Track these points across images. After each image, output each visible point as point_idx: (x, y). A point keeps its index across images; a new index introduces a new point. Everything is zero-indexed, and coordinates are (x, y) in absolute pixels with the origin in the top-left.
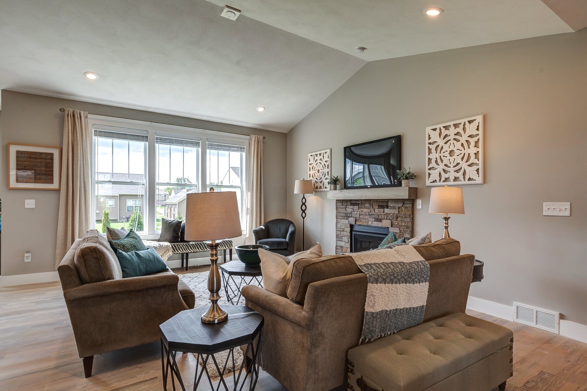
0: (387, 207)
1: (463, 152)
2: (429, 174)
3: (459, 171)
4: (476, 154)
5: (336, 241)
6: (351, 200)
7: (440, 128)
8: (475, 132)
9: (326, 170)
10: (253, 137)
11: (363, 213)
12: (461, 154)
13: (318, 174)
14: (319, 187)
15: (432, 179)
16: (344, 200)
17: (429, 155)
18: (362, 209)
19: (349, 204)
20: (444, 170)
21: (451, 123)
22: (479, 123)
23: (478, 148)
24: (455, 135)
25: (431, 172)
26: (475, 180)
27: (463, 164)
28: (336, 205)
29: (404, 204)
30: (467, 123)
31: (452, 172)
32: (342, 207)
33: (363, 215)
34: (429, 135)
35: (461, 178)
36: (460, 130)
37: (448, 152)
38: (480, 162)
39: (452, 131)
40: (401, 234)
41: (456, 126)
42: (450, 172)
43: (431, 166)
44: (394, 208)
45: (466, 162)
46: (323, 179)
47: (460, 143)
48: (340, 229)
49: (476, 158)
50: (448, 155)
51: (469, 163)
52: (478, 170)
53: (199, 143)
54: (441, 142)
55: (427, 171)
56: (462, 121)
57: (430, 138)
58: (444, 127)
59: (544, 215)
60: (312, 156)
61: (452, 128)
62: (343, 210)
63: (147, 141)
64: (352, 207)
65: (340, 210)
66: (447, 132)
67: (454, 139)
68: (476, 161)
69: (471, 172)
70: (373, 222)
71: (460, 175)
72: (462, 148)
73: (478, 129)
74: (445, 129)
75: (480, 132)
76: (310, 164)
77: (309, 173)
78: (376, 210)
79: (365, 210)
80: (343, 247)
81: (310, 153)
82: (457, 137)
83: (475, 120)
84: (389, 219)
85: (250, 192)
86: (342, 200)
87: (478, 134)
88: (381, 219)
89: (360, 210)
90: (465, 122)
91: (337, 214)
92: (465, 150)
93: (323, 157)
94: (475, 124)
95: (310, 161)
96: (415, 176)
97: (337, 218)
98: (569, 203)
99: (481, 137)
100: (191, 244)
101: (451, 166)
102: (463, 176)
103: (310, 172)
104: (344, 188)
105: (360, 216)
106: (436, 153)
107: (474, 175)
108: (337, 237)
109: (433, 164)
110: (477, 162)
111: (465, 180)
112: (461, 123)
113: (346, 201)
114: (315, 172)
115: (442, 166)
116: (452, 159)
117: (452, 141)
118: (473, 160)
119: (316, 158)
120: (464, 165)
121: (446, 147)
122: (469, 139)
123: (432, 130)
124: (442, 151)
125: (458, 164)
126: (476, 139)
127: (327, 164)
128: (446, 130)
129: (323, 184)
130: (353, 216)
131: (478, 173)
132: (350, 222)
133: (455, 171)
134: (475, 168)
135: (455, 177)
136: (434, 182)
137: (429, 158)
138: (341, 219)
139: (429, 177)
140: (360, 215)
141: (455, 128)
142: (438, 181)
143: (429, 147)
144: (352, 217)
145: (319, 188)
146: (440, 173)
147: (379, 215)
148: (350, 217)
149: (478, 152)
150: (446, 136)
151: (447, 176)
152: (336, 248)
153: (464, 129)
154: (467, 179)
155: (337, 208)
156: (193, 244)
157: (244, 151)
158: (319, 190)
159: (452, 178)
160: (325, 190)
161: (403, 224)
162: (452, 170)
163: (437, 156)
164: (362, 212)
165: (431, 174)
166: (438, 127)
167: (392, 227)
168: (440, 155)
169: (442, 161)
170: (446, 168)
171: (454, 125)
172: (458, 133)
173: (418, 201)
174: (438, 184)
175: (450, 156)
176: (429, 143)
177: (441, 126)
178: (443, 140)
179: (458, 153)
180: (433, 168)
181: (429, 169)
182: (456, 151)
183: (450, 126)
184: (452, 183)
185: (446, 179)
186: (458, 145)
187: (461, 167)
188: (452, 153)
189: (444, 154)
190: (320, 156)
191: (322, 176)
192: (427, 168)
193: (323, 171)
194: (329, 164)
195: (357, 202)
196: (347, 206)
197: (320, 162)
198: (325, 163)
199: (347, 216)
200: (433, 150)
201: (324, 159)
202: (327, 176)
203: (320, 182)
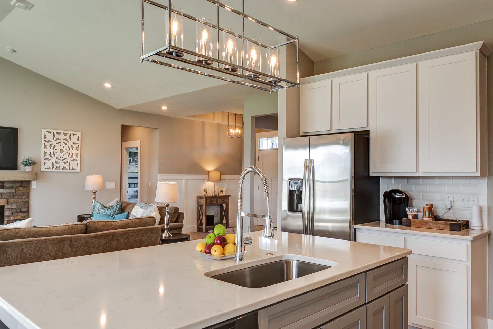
0: (2, 187)
1: (69, 151)
2: (45, 163)
3: (65, 163)
4: (77, 154)
7: (54, 133)
8: (77, 142)
12: (67, 153)
15: (46, 166)
17: (45, 149)
20: (55, 161)
21: (62, 132)
22: (79, 137)
23: (78, 151)
25: (46, 161)
26: (76, 170)
27: (68, 159)
29: (21, 184)
30: (72, 135)
31: (61, 163)
34: (45, 136)
35: (67, 167)
36: (67, 137)
37: (59, 150)
38: (79, 159)
39: (62, 137)
40: (18, 209)
41: (65, 134)
43: (46, 157)
44: (11, 188)
45: (71, 158)
47: (67, 146)
49: (76, 157)
50: (59, 152)
51: (72, 159)
54: (54, 142)
55: (43, 161)
56: (69, 133)
57: (45, 138)
58: (57, 133)
59: (106, 189)
61: (62, 135)
67: (63, 142)
69: (73, 165)
71: (67, 166)
72: (68, 149)
73: (78, 140)
82: (65, 141)
83: (77, 134)
84: (5, 198)
87: (78, 143)
90: (70, 134)
94: (76, 137)
96: (36, 163)
98: (115, 183)
99: (79, 144)
101: (61, 159)
106: (50, 149)
107: (75, 167)
109: (48, 156)
110: (77, 159)
115: (53, 159)
116: (61, 155)
117: (62, 143)
118: (74, 157)
121: (57, 146)
122: (73, 145)
123: (47, 132)
124: (55, 149)
125: (66, 159)
128: (58, 135)
131: (78, 166)
133: (63, 163)
134: (76, 162)
135: (63, 167)
136: (48, 168)
137: (44, 152)
139: (44, 165)
141: (64, 136)
142: (51, 168)
143: (45, 144)
146: (53, 163)
149: (78, 153)
150: (58, 139)
151: (58, 165)
153: (70, 138)
154: (71, 169)
159: (61, 168)
161: (21, 201)
162: (61, 161)
163: (51, 151)
165: (46, 163)
167: (8, 204)
168: (53, 150)
169: (55, 155)
170: (57, 160)
171: (64, 133)
172: (66, 139)
173: (33, 182)
174: (51, 170)
175: (60, 153)
176: (45, 141)
177: (55, 131)
178: (56, 141)
179: (65, 151)
180: (48, 159)
181: (44, 159)
182: (64, 150)
183: (61, 133)
184: (61, 170)
185: (57, 167)
186: (66, 147)
187: (68, 161)
188: (61, 151)
189: (56, 151)
192: (42, 158)
200: (48, 147)
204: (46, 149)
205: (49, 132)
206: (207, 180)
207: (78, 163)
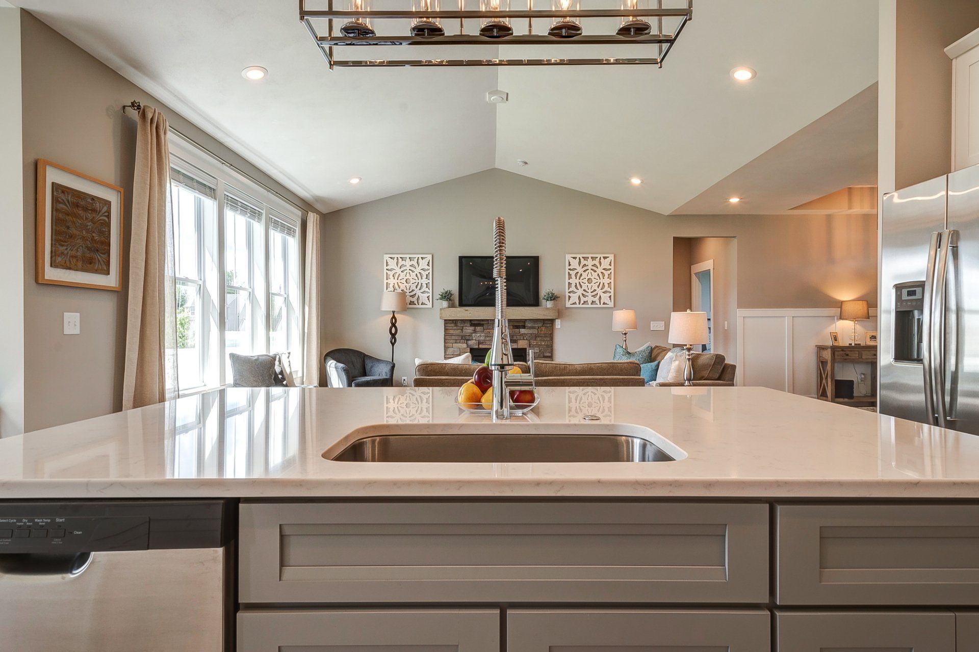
0: (524, 327)
1: (599, 281)
2: (569, 297)
3: (595, 296)
4: (609, 284)
6: (471, 320)
7: (579, 258)
8: (608, 267)
9: (424, 281)
10: (312, 217)
12: (597, 282)
13: (405, 284)
14: (408, 302)
15: (572, 301)
16: (459, 320)
17: (569, 279)
19: (467, 324)
20: (582, 294)
21: (590, 256)
22: (611, 260)
23: (611, 279)
24: (592, 265)
25: (571, 295)
26: (608, 304)
28: (445, 326)
29: (544, 323)
30: (602, 258)
31: (590, 296)
32: (455, 328)
34: (569, 262)
35: (598, 302)
36: (596, 262)
37: (587, 279)
38: (612, 291)
39: (590, 262)
42: (588, 296)
43: (571, 290)
44: (533, 328)
45: (601, 289)
46: (418, 292)
47: (596, 274)
49: (609, 287)
50: (587, 282)
51: (603, 290)
52: (610, 297)
54: (580, 270)
55: (567, 294)
57: (570, 265)
58: (583, 257)
59: (651, 330)
60: (391, 258)
61: (590, 260)
62: (458, 332)
64: (472, 328)
65: (452, 332)
66: (586, 262)
67: (592, 269)
68: (609, 289)
69: (605, 298)
71: (597, 299)
72: (598, 278)
73: (610, 265)
75: (612, 267)
76: (387, 269)
77: (385, 281)
81: (386, 254)
82: (594, 268)
83: (609, 257)
84: (527, 339)
86: (456, 320)
87: (611, 269)
89: (486, 331)
90: (600, 258)
91: (447, 337)
92: (600, 279)
93: (418, 263)
94: (608, 260)
95: (387, 265)
96: (559, 297)
97: (445, 343)
98: (664, 322)
99: (612, 271)
101: (590, 291)
103: (387, 281)
104: (459, 305)
106: (576, 279)
107: (608, 301)
109: (573, 288)
110: (610, 291)
111: (600, 304)
112: (598, 257)
113: (464, 321)
114: (398, 281)
115: (580, 291)
116: (590, 285)
117: (590, 271)
118: (606, 288)
119: (401, 262)
120: (599, 292)
121: (584, 275)
122: (604, 271)
124: (581, 278)
125: (595, 290)
127: (424, 274)
128: (584, 260)
129: (418, 299)
130: (474, 339)
131: (610, 299)
132: (469, 346)
133: (592, 296)
134: (608, 295)
135: (592, 301)
136: (573, 304)
137: (569, 283)
138: (453, 343)
139: (569, 299)
140: (485, 337)
141: (592, 261)
142: (578, 303)
143: (569, 273)
144: (472, 340)
145: (408, 304)
146: (579, 296)
148: (469, 340)
149: (611, 282)
150: (585, 265)
151: (585, 299)
153: (600, 263)
154: (602, 303)
155: (446, 330)
157: (293, 235)
158: (409, 306)
159: (590, 302)
160: (421, 306)
161: (543, 344)
162: (590, 294)
163: (577, 281)
164: (489, 333)
165: (571, 297)
166: (578, 256)
167: (530, 347)
168: (579, 281)
169: (581, 287)
170: (584, 293)
171: (592, 258)
172: (594, 265)
173: (557, 320)
174: (577, 306)
176: (569, 269)
177: (581, 256)
178: (582, 268)
179: (594, 281)
180: (573, 292)
181: (569, 292)
182: (593, 279)
183: (588, 258)
184: (590, 306)
185: (584, 302)
187: (597, 294)
188: (589, 280)
189: (582, 281)
190: (410, 261)
191: (414, 288)
192: (567, 291)
193: (417, 281)
194: (429, 273)
195: (482, 323)
196: (464, 328)
197: (410, 270)
198: (422, 272)
199: (465, 339)
200: (573, 276)
201: (419, 266)
202: (424, 289)
203: (410, 296)
204: (571, 279)
205: (573, 258)
206: (839, 317)
207: (611, 296)
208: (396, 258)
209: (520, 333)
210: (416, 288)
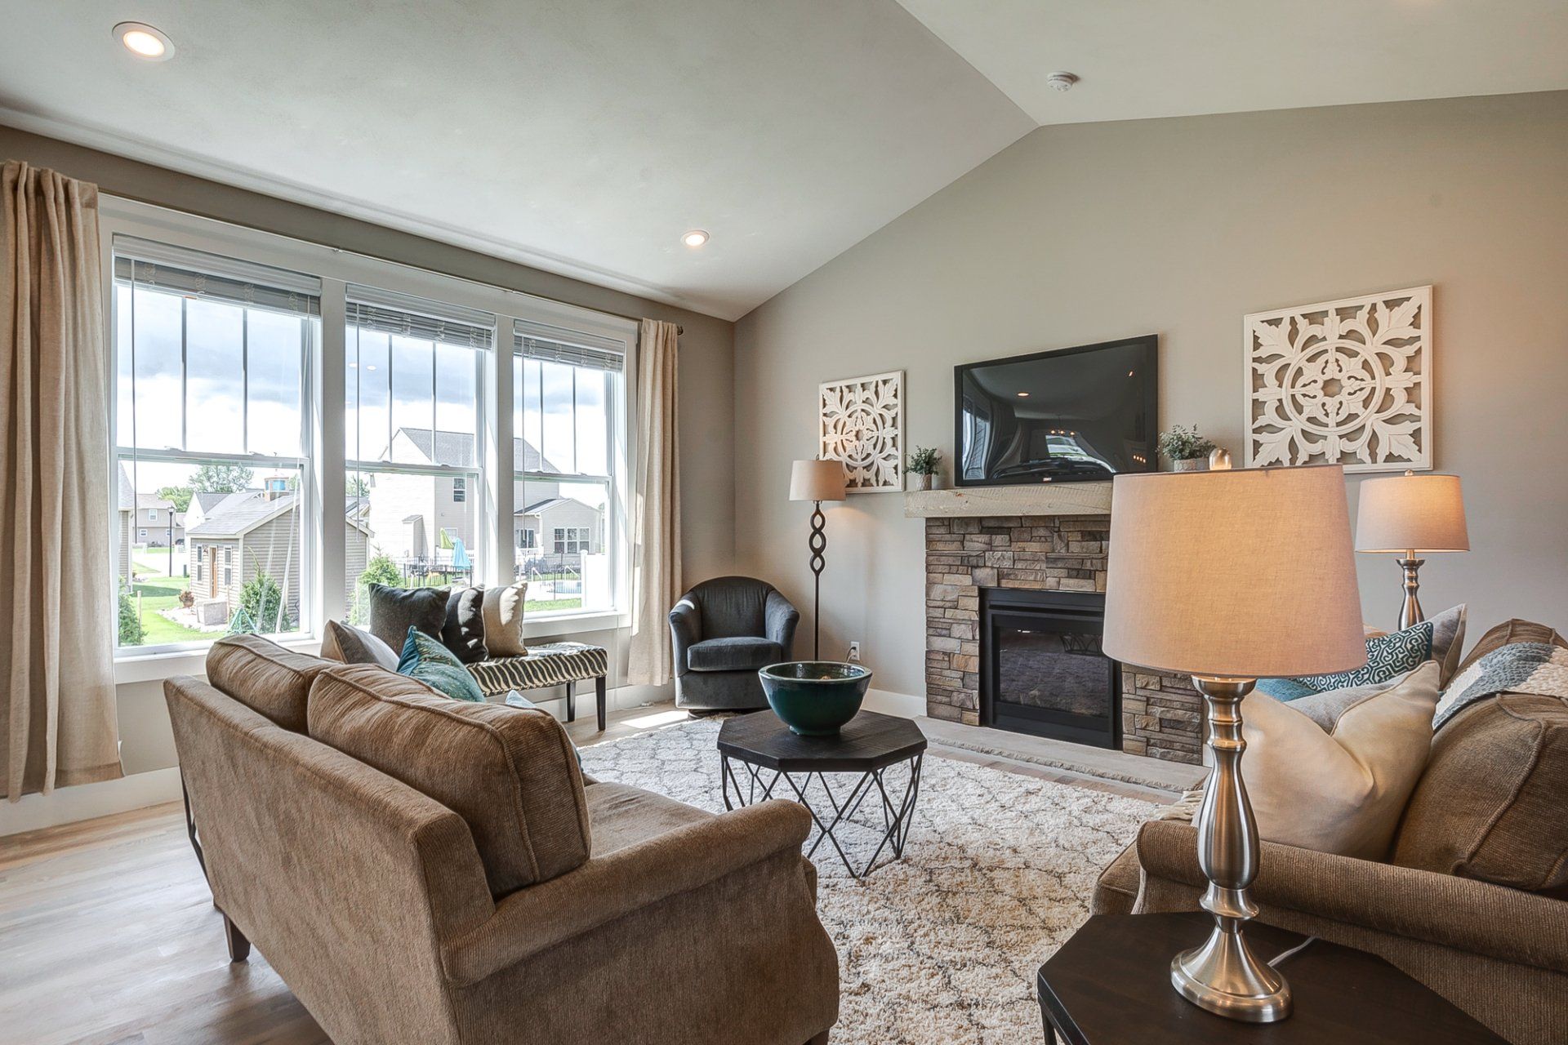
1: (1368, 384)
2: (1257, 445)
3: (1352, 436)
4: (1412, 392)
5: (927, 638)
6: (980, 519)
7: (1293, 319)
8: (1408, 332)
9: (888, 433)
10: (652, 327)
11: (1027, 555)
12: (1361, 390)
13: (856, 443)
14: (860, 481)
15: (1264, 458)
16: (955, 518)
17: (1255, 390)
18: (1021, 544)
19: (974, 529)
20: (1303, 431)
21: (1330, 307)
22: (1419, 308)
23: (1418, 373)
24: (1341, 337)
25: (1262, 437)
26: (1409, 460)
27: (1368, 417)
28: (927, 534)
30: (1381, 307)
31: (1333, 439)
32: (948, 537)
33: (1026, 560)
34: (1256, 338)
35: (1364, 454)
36: (1359, 323)
37: (1320, 384)
38: (1426, 413)
39: (1332, 328)
41: (1343, 313)
42: (1325, 438)
43: (1262, 421)
45: (1379, 412)
46: (877, 458)
47: (1357, 361)
48: (941, 604)
49: (1409, 402)
50: (1320, 393)
51: (1388, 414)
52: (1416, 435)
53: (489, 334)
54: (1295, 357)
55: (1249, 437)
56: (1367, 301)
57: (1257, 345)
58: (1304, 316)
60: (831, 390)
61: (1333, 320)
62: (953, 547)
63: (317, 312)
64: (984, 538)
65: (940, 546)
67: (1338, 350)
68: (1411, 409)
69: (1394, 439)
70: (1063, 581)
71: (1360, 446)
72: (1364, 374)
73: (1416, 323)
74: (1307, 320)
75: (1425, 331)
76: (825, 415)
77: (822, 439)
78: (1075, 547)
79: (1034, 547)
80: (954, 654)
81: (823, 382)
82: (1348, 344)
83: (1408, 299)
85: (642, 495)
86: (950, 518)
87: (1418, 338)
88: (1090, 571)
89: (1016, 546)
90: (1374, 305)
91: (931, 558)
92: (1373, 378)
93: (877, 393)
94: (1406, 311)
95: (824, 405)
97: (928, 572)
99: (1426, 344)
100: (483, 668)
101: (1332, 420)
102: (1368, 451)
103: (825, 439)
104: (956, 485)
105: (1014, 565)
106: (1280, 386)
107: (1406, 448)
108: (928, 627)
109: (1269, 416)
110: (1415, 412)
111: (1374, 461)
112: (1363, 306)
113: (966, 521)
114: (844, 437)
115: (1298, 423)
116: (1332, 403)
117: (1332, 356)
118: (1400, 405)
119: (848, 397)
120: (1371, 420)
121: (1312, 371)
122: (1389, 350)
123: (1265, 323)
124: (1300, 383)
125: (1352, 417)
126: (1410, 350)
127: (889, 416)
128: (1311, 323)
129: (877, 474)
130: (989, 564)
131: (1417, 443)
132: (977, 582)
133: (1341, 437)
134: (1408, 427)
135: (1342, 452)
137: (1255, 401)
138: (944, 573)
139: (1256, 452)
140: (1014, 561)
141: (1341, 321)
142: (1286, 463)
143: (1254, 370)
144: (985, 566)
145: (860, 485)
146: (1292, 441)
147: (1083, 559)
148: (977, 567)
149: (1417, 385)
150: (1313, 339)
151: (1315, 449)
152: (928, 659)
153: (1373, 324)
154: (1381, 457)
155: (929, 542)
156: (490, 668)
157: (620, 369)
158: (860, 489)
159: (1332, 456)
160: (881, 489)
162: (1332, 432)
163: (1285, 393)
164: (1024, 551)
165: (1261, 445)
166: (1285, 314)
168: (1292, 391)
169: (1299, 409)
170: (1311, 428)
171: (1339, 311)
172: (1351, 334)
175: (1325, 395)
176: (1255, 360)
177: (1296, 313)
178: (1302, 350)
179: (1349, 386)
180: (1270, 428)
181: (1255, 431)
182: (1345, 382)
183: (1325, 313)
185: (1311, 457)
186: (1353, 366)
187: (1364, 426)
188: (1331, 387)
189: (1304, 390)
190: (864, 390)
191: (870, 450)
192: (1249, 426)
193: (875, 434)
194: (897, 414)
195: (1006, 525)
196: (968, 537)
197: (863, 410)
198: (884, 412)
199: (969, 564)
200: (1270, 379)
201: (878, 398)
202: (889, 450)
203: (864, 468)
204: (1260, 389)
205: (1270, 322)
207: (1418, 432)
208: (838, 390)
209: (1101, 552)
210: (875, 448)
